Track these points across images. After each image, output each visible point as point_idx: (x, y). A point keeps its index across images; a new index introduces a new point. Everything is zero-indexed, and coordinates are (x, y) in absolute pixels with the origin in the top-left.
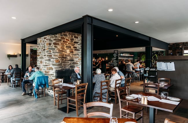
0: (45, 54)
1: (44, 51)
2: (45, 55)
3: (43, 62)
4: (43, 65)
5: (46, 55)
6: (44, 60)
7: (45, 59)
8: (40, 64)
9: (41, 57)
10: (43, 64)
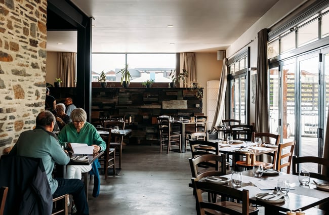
0: (34, 60)
1: (33, 48)
2: (34, 66)
3: (26, 90)
4: (29, 105)
5: (40, 65)
6: (32, 84)
7: (37, 81)
8: (14, 100)
9: (19, 68)
10: (26, 101)
